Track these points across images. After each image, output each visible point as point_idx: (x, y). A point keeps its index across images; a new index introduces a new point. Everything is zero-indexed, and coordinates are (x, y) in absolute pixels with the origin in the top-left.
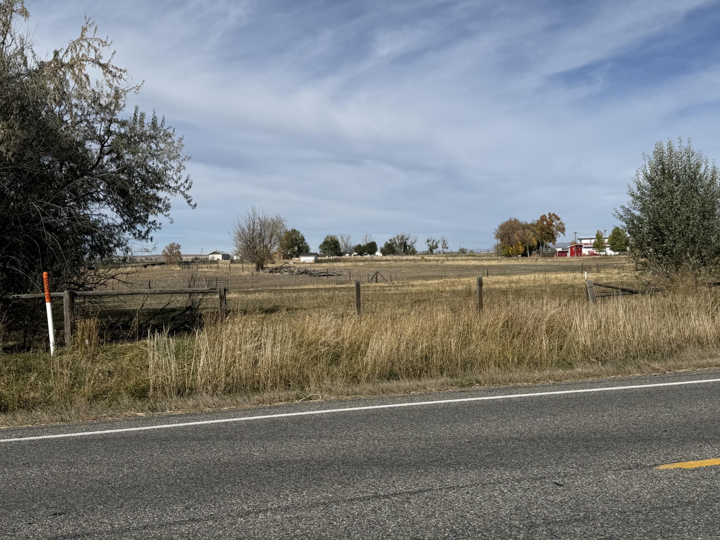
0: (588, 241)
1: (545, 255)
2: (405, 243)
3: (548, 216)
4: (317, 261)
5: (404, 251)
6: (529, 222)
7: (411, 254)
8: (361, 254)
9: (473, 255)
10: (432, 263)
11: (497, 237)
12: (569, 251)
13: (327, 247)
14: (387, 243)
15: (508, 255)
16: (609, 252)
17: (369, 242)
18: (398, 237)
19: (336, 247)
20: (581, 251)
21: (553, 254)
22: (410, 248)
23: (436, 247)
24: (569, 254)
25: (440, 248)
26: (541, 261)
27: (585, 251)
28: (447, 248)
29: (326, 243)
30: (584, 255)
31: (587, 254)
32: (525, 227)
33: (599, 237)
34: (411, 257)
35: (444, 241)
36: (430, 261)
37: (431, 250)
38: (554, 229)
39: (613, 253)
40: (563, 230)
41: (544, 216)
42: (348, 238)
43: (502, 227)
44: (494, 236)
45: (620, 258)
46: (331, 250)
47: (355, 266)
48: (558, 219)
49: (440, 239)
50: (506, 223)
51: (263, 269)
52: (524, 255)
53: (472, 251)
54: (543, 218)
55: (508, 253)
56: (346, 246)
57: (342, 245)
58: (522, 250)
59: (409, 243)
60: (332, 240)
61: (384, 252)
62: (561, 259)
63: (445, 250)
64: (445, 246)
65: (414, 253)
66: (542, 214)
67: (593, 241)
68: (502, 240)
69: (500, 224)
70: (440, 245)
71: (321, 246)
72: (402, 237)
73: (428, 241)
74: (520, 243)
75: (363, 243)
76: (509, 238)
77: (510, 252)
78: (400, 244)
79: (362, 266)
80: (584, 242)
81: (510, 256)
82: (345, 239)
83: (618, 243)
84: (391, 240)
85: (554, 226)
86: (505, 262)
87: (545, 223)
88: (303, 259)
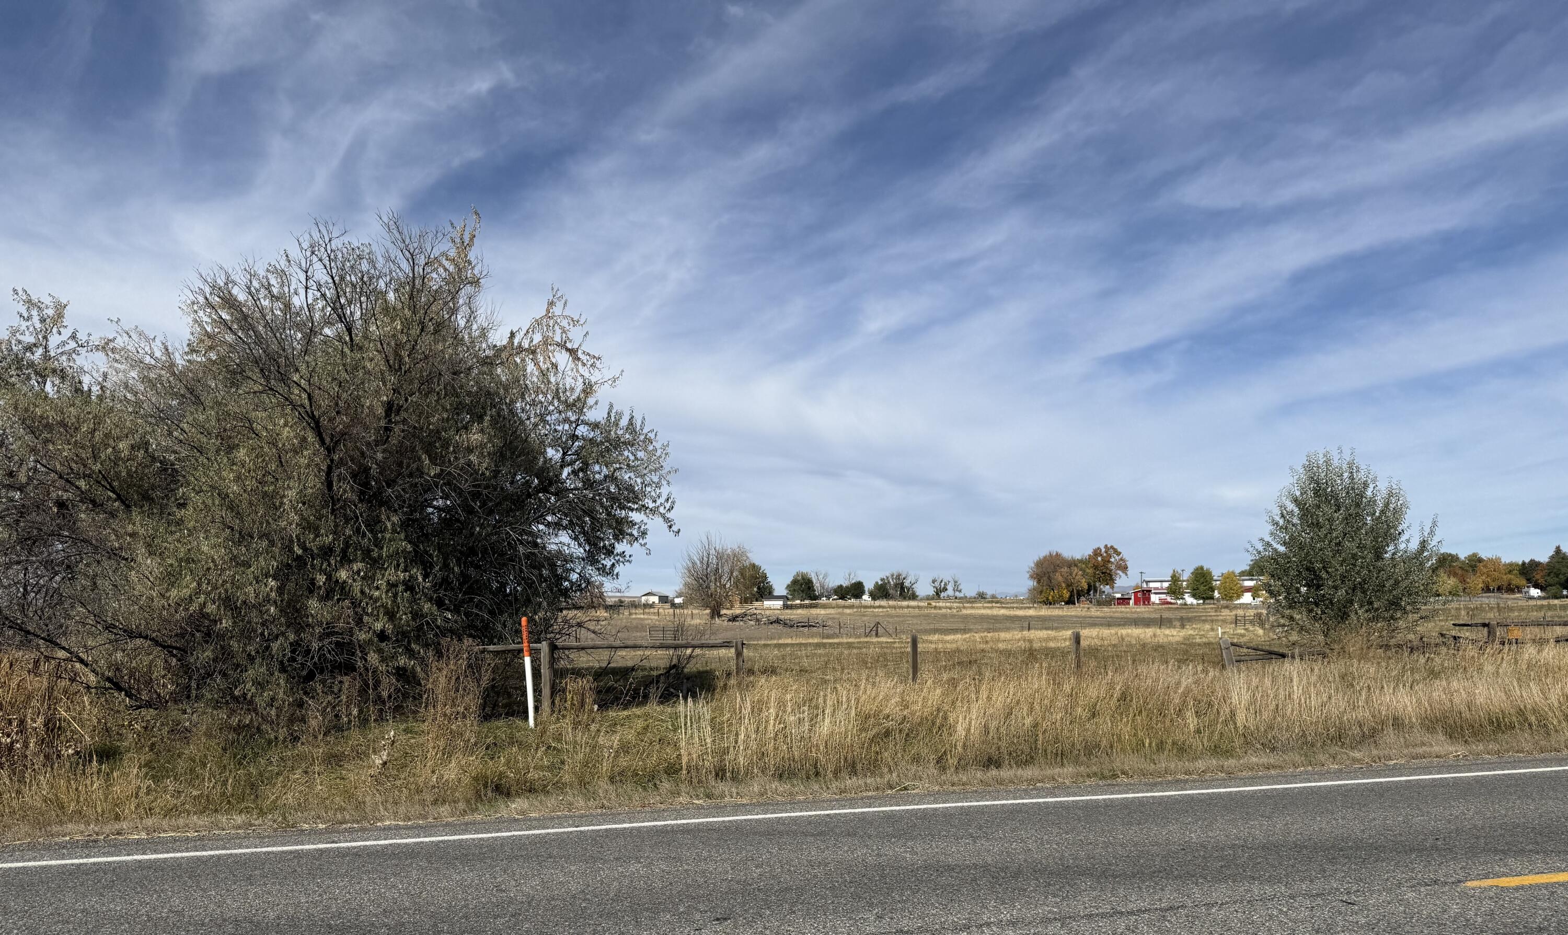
0: (1158, 585)
1: (1100, 603)
2: (902, 583)
3: (1103, 550)
4: (786, 607)
5: (901, 594)
6: (1078, 556)
7: (910, 599)
8: (842, 598)
9: (994, 600)
10: (944, 611)
11: (1031, 577)
12: (1133, 597)
13: (797, 588)
14: (877, 583)
15: (1048, 603)
16: (1189, 600)
17: (853, 582)
18: (892, 575)
19: (809, 588)
20: (1149, 599)
21: (1109, 601)
22: (908, 590)
23: (945, 589)
24: (1132, 602)
25: (950, 592)
26: (1095, 611)
27: (1154, 598)
28: (960, 591)
29: (795, 582)
30: (1153, 603)
31: (1157, 602)
32: (1072, 564)
33: (1175, 579)
34: (913, 603)
35: (956, 582)
36: (940, 608)
37: (937, 594)
38: (1113, 567)
39: (1195, 602)
40: (1125, 569)
41: (1098, 548)
42: (825, 576)
43: (1039, 564)
44: (1028, 575)
45: (1205, 609)
46: (803, 591)
47: (839, 613)
48: (1119, 554)
49: (951, 579)
50: (1045, 557)
51: (720, 616)
52: (1070, 602)
53: (993, 597)
54: (1097, 552)
55: (1048, 599)
56: (822, 586)
57: (817, 585)
58: (1066, 595)
59: (907, 584)
60: (803, 579)
61: (874, 596)
62: (1122, 608)
63: (957, 594)
64: (957, 589)
65: (914, 597)
66: (1096, 547)
67: (1166, 585)
68: (1039, 582)
69: (1036, 559)
70: (950, 588)
71: (788, 587)
72: (899, 575)
73: (934, 582)
74: (1064, 585)
75: (845, 583)
76: (1049, 578)
77: (1050, 598)
78: (896, 585)
79: (850, 614)
80: (1152, 585)
81: (1050, 604)
82: (821, 577)
83: (1202, 588)
84: (882, 580)
85: (1112, 563)
86: (1045, 611)
87: (1100, 559)
88: (767, 603)
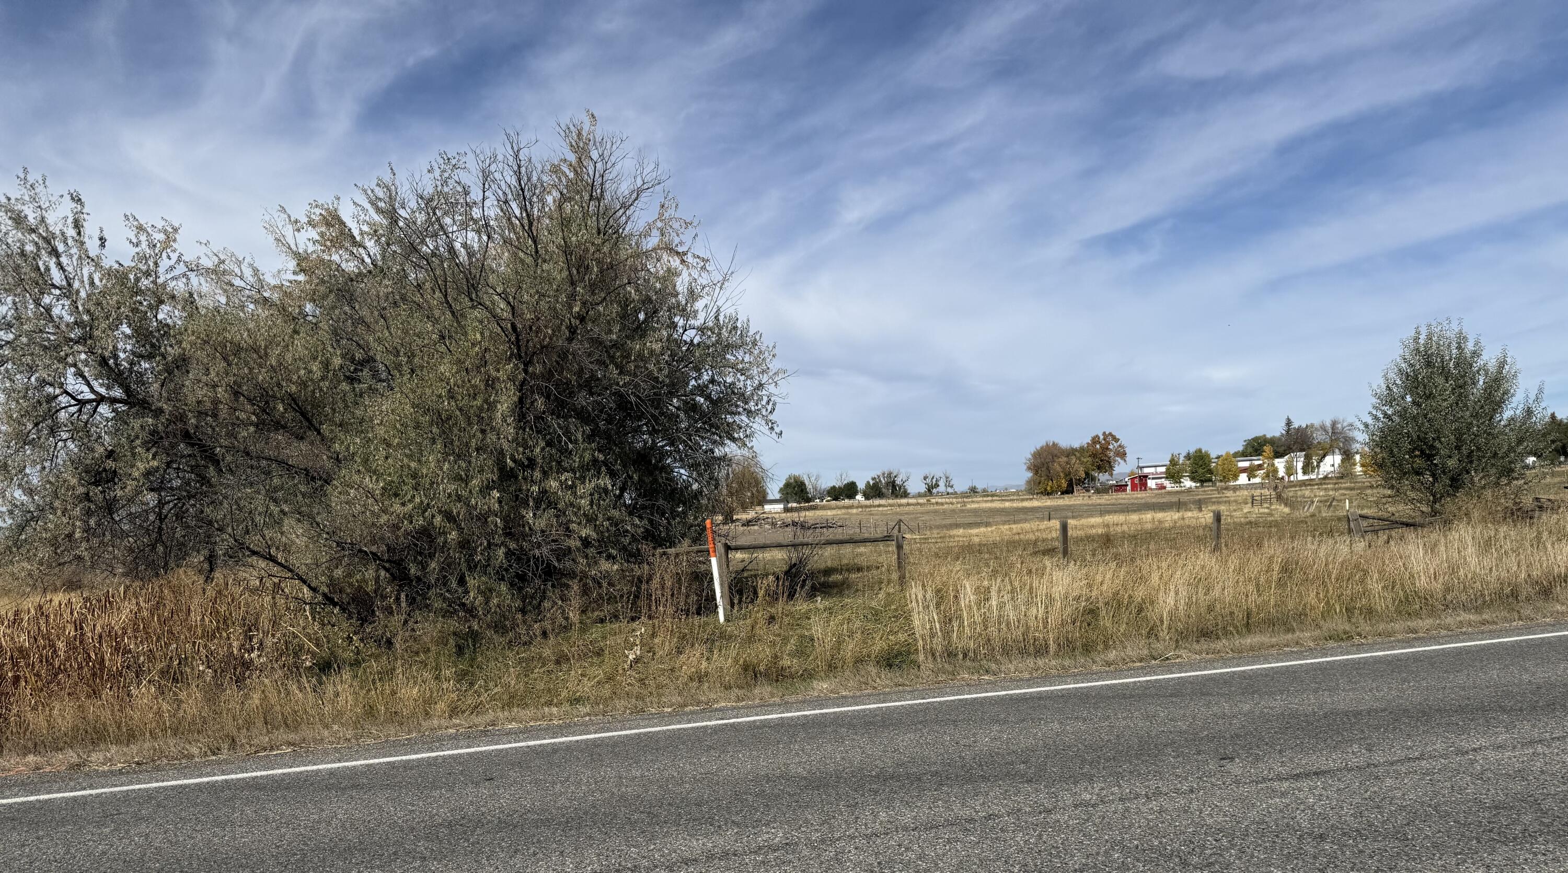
0: (1152, 470)
1: (1098, 491)
2: (894, 481)
3: (1102, 437)
4: (787, 510)
5: (893, 492)
6: (1076, 445)
7: (902, 497)
8: (836, 499)
11: (1029, 468)
12: (1129, 483)
13: (789, 491)
14: (868, 482)
15: (1048, 493)
16: (1188, 483)
17: (846, 482)
18: (884, 474)
19: (802, 491)
20: (1146, 484)
21: (1105, 490)
22: (900, 489)
23: (937, 485)
24: (1129, 488)
25: (942, 488)
26: (1096, 499)
27: (1151, 484)
28: (952, 487)
29: (787, 485)
30: (1151, 489)
31: (1154, 487)
32: (1071, 452)
33: (1173, 462)
34: (904, 501)
35: (947, 478)
36: (942, 504)
37: (929, 490)
38: (1112, 454)
39: (1193, 484)
40: (1123, 455)
41: (1097, 436)
42: (817, 479)
43: (1038, 454)
44: (1025, 467)
46: (796, 494)
48: (1117, 440)
49: (942, 475)
50: (1042, 448)
51: (733, 521)
52: (1069, 491)
53: (984, 491)
54: (1095, 440)
55: (1046, 490)
56: (815, 489)
57: (809, 487)
58: (1064, 485)
59: (898, 481)
60: (796, 481)
61: (867, 496)
62: (1121, 495)
63: (950, 490)
64: (948, 484)
65: (905, 495)
66: (1094, 434)
67: (1163, 469)
68: (1036, 473)
69: (1033, 450)
70: (942, 484)
71: (781, 490)
72: (890, 474)
73: (925, 478)
74: (1062, 475)
75: (838, 484)
76: (1048, 468)
77: (1049, 488)
78: (887, 484)
80: (1146, 471)
82: (813, 479)
83: (1201, 471)
84: (873, 479)
85: (1111, 450)
87: (1098, 446)
88: (768, 507)
